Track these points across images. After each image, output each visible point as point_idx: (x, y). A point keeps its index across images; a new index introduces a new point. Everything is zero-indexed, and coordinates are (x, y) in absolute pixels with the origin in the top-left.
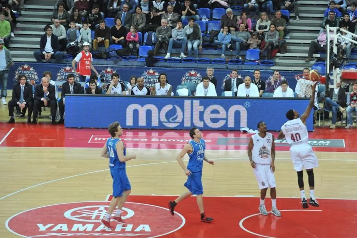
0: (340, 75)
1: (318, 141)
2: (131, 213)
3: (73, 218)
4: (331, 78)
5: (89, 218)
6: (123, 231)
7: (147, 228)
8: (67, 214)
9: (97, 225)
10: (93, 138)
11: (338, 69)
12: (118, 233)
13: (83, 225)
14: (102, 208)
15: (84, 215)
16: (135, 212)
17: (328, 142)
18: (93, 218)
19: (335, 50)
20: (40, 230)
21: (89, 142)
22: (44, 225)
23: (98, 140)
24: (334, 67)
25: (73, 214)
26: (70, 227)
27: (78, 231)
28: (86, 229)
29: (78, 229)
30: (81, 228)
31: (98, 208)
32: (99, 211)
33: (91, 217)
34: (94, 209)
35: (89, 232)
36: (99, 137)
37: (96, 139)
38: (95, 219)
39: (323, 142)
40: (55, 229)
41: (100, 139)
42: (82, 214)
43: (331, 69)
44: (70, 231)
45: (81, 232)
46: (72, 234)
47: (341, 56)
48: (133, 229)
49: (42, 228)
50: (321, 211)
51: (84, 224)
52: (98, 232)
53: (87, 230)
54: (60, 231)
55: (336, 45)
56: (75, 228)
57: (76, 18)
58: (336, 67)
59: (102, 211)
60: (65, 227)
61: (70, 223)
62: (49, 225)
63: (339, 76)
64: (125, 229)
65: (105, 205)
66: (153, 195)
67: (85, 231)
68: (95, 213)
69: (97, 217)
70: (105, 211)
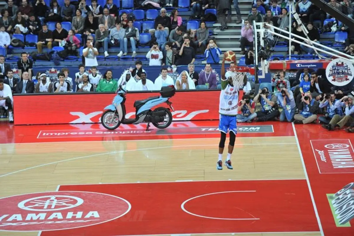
0: (268, 66)
1: (249, 127)
2: (80, 201)
3: (27, 208)
4: (260, 69)
5: (42, 208)
6: (74, 218)
7: (96, 214)
8: (21, 205)
9: (49, 214)
10: (42, 134)
11: (265, 61)
12: (69, 220)
13: (37, 215)
14: (53, 197)
15: (36, 205)
16: (84, 200)
17: (258, 128)
18: (46, 207)
19: (262, 43)
21: (38, 138)
23: (46, 136)
24: (262, 59)
25: (26, 205)
26: (24, 217)
27: (32, 220)
29: (32, 218)
30: (35, 217)
31: (49, 198)
32: (51, 201)
33: (44, 206)
34: (46, 199)
35: (42, 221)
36: (46, 133)
37: (44, 134)
38: (47, 209)
39: (253, 128)
40: (10, 219)
41: (47, 134)
42: (35, 204)
43: (259, 61)
44: (24, 221)
45: (35, 221)
47: (268, 48)
48: (83, 216)
50: (255, 191)
51: (37, 213)
52: (50, 220)
53: (40, 219)
54: (15, 221)
55: (263, 39)
56: (29, 217)
58: (264, 59)
59: (53, 200)
60: (19, 217)
61: (24, 213)
62: (5, 216)
63: (267, 67)
64: (75, 216)
65: (56, 195)
66: (100, 183)
67: (38, 220)
68: (47, 203)
69: (49, 207)
70: (56, 200)
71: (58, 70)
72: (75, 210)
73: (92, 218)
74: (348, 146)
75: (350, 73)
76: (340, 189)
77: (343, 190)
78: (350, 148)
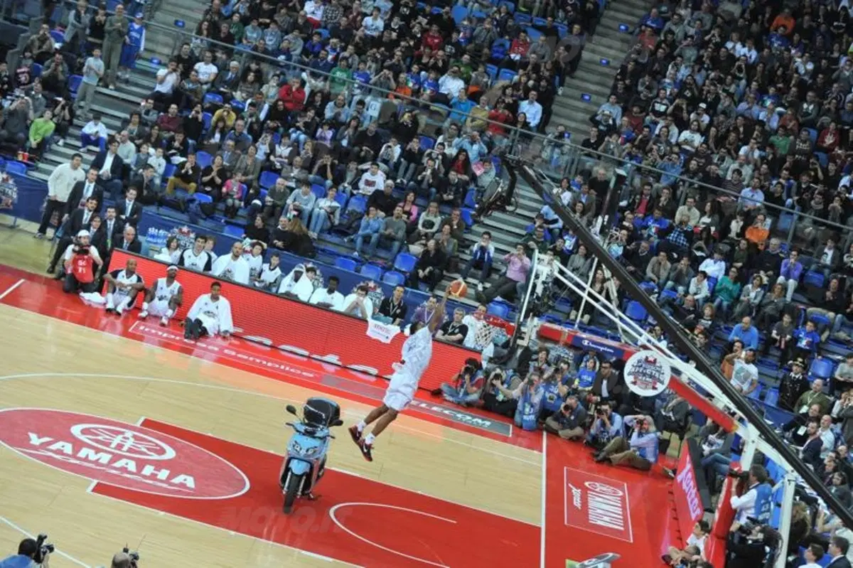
0: (537, 329)
1: (474, 417)
2: (170, 453)
3: (84, 438)
4: (523, 329)
5: (108, 444)
6: (153, 477)
7: (190, 482)
8: (76, 430)
9: (116, 457)
11: (536, 319)
12: (145, 477)
13: (96, 453)
14: (129, 434)
15: (100, 438)
16: (177, 453)
17: (488, 423)
18: (113, 445)
19: (539, 290)
20: (31, 442)
21: (130, 330)
22: (39, 438)
24: (531, 314)
25: (84, 432)
26: (76, 450)
27: (86, 459)
28: (98, 459)
29: (87, 456)
30: (93, 456)
31: (122, 433)
32: (124, 438)
33: (110, 443)
34: (118, 433)
35: (102, 465)
37: (142, 328)
38: (115, 448)
39: (480, 421)
40: (54, 447)
42: (98, 435)
43: (526, 316)
44: (74, 456)
45: (91, 462)
46: (78, 462)
47: (546, 300)
48: (170, 477)
49: (35, 440)
50: (455, 522)
51: (98, 451)
52: (115, 469)
53: (100, 461)
54: (60, 452)
55: (544, 283)
56: (83, 453)
57: (153, 139)
58: (534, 315)
59: (128, 438)
60: (68, 448)
61: (78, 445)
62: (47, 439)
63: (535, 330)
64: (156, 475)
65: (134, 431)
66: (210, 435)
67: (96, 462)
68: (118, 440)
69: (120, 447)
70: (132, 440)
71: (192, 232)
72: (159, 465)
73: (182, 485)
74: (621, 493)
75: (662, 379)
76: (589, 557)
77: (594, 560)
78: (623, 498)
